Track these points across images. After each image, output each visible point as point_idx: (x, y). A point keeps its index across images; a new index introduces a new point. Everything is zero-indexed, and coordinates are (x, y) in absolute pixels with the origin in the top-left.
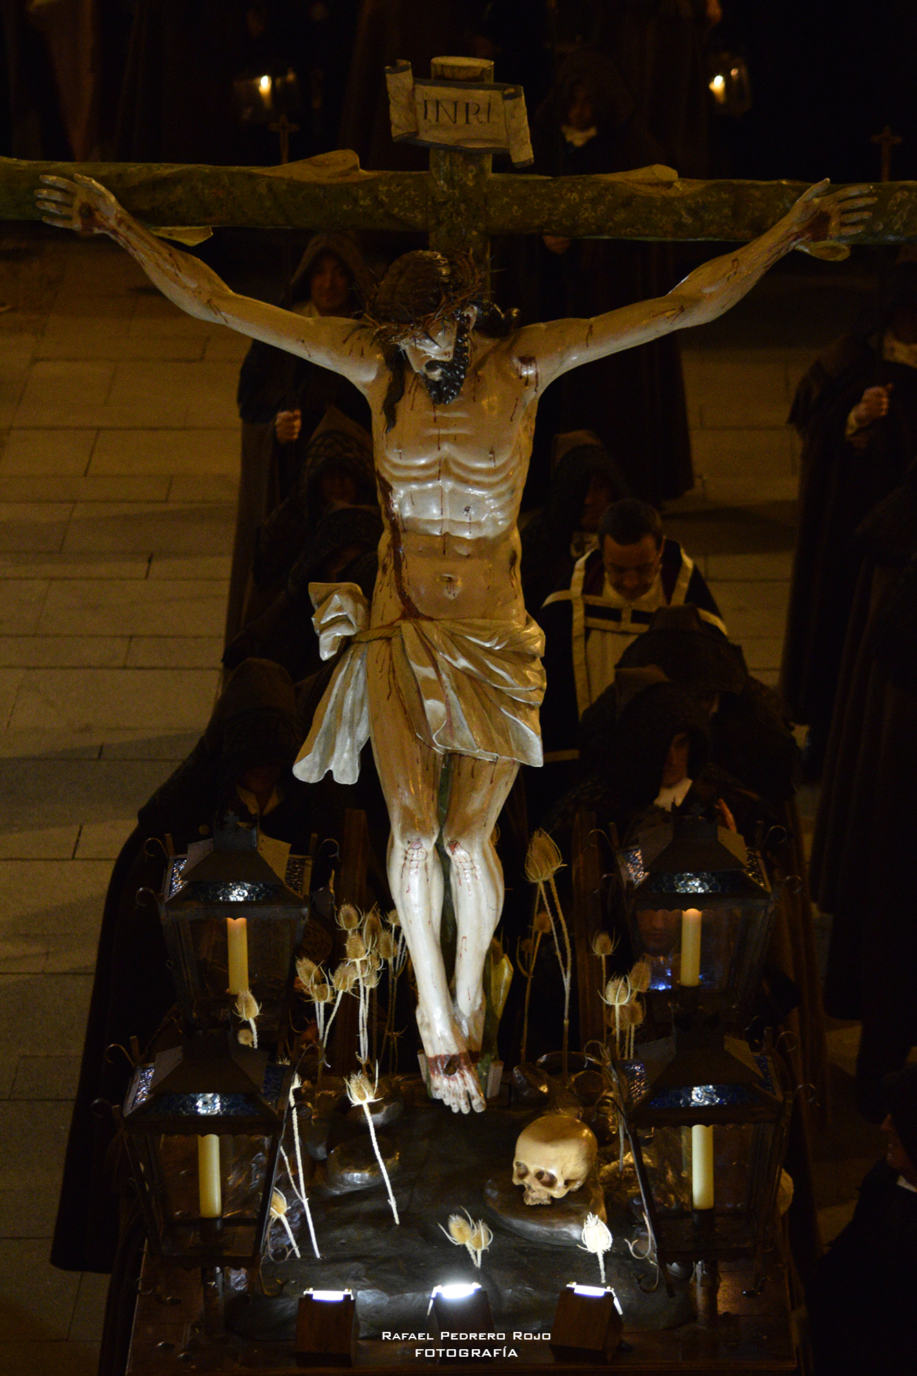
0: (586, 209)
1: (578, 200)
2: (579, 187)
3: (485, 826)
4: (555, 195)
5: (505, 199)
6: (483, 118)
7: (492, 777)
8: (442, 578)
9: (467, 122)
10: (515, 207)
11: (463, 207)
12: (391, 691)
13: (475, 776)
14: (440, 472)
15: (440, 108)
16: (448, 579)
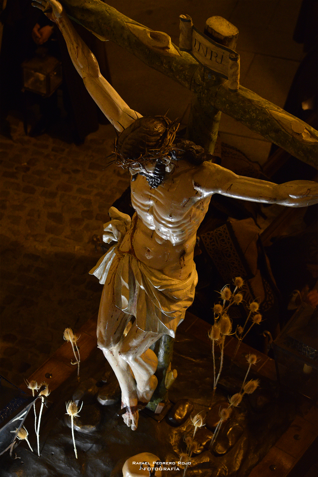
0: (258, 123)
1: (255, 117)
2: (257, 112)
3: (136, 353)
4: (246, 109)
5: (224, 99)
6: (219, 60)
7: (145, 336)
8: (146, 248)
9: (211, 59)
10: (228, 105)
11: (206, 91)
12: (110, 282)
13: (137, 332)
14: (148, 210)
15: (201, 46)
16: (148, 250)
